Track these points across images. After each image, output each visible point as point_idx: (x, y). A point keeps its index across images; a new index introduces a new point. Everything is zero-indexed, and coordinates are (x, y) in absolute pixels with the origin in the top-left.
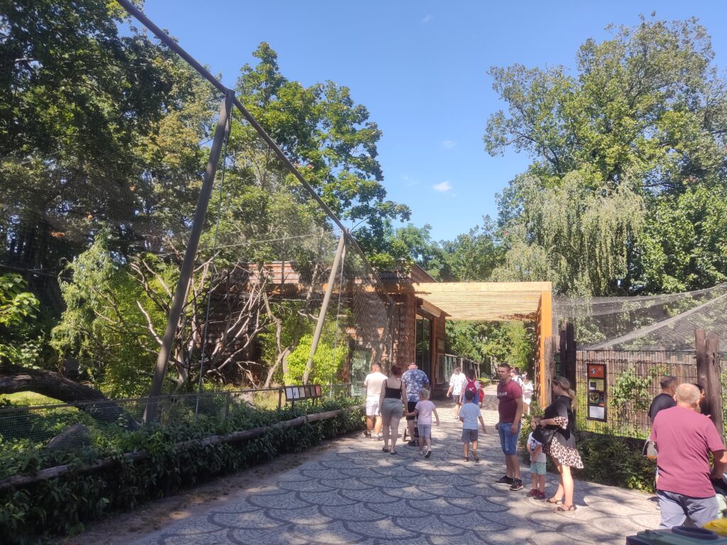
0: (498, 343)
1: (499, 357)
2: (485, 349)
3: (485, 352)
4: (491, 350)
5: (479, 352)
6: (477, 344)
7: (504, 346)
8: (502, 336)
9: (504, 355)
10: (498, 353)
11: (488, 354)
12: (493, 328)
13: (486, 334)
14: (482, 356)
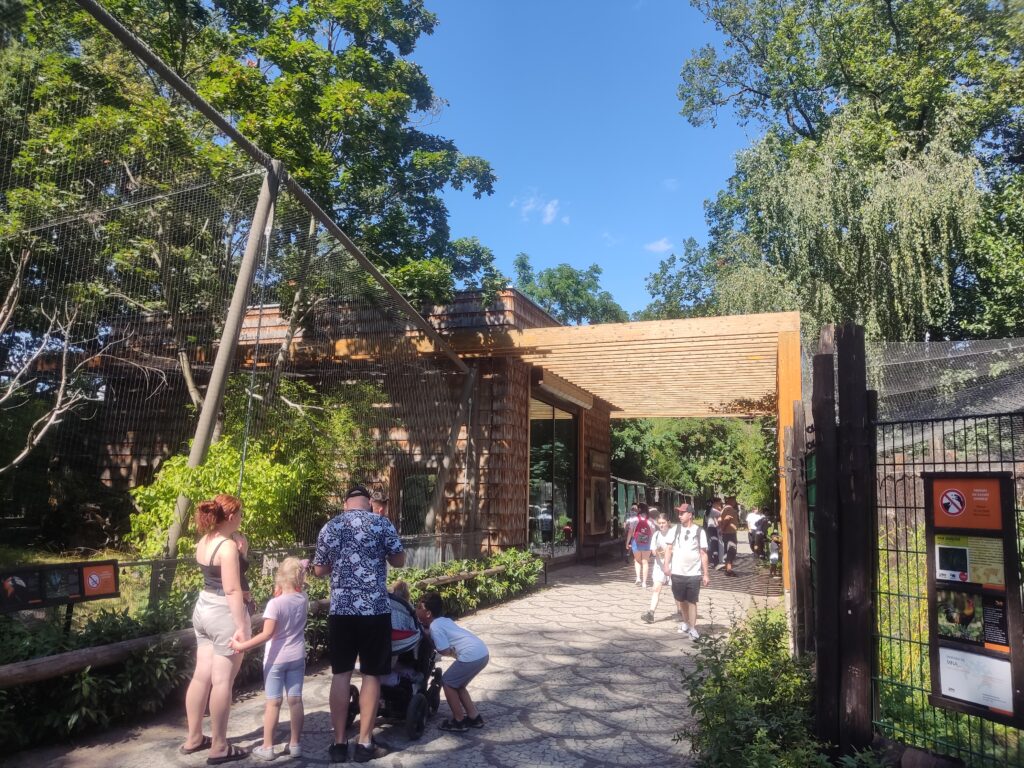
0: (724, 463)
1: (726, 486)
2: (703, 473)
3: (702, 479)
4: (712, 474)
5: (693, 478)
6: (690, 465)
7: (733, 467)
8: (730, 451)
9: (733, 481)
10: (725, 478)
11: (709, 482)
12: (715, 439)
13: (704, 449)
14: (699, 484)
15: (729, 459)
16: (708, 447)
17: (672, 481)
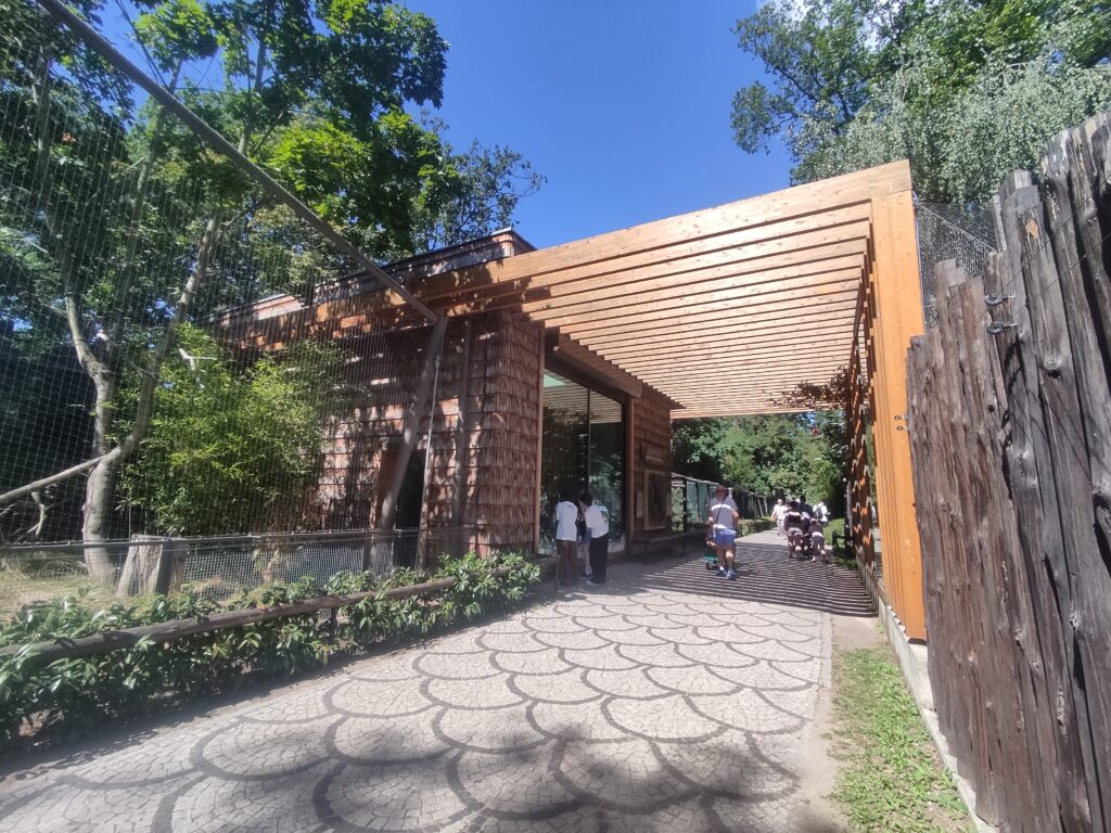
3: (773, 483)
12: (782, 450)
13: (775, 459)
14: (771, 488)
15: (796, 466)
16: (777, 458)
17: (746, 485)
